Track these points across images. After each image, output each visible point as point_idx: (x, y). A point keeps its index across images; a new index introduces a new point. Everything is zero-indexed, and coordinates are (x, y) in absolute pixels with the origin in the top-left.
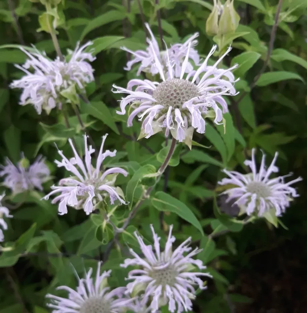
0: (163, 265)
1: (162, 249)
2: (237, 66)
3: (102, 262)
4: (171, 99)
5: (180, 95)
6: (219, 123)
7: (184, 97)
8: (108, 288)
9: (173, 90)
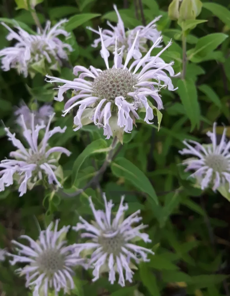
0: (111, 233)
1: (113, 217)
2: (172, 64)
3: (60, 219)
4: (106, 91)
5: (116, 87)
6: (150, 121)
7: (119, 90)
8: (66, 242)
9: (109, 81)
